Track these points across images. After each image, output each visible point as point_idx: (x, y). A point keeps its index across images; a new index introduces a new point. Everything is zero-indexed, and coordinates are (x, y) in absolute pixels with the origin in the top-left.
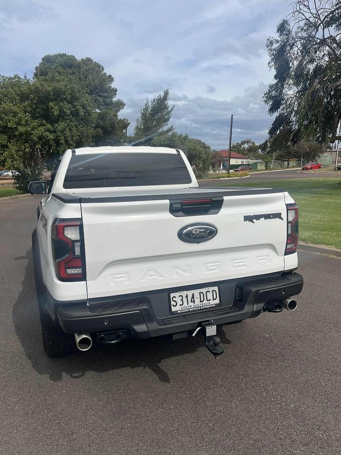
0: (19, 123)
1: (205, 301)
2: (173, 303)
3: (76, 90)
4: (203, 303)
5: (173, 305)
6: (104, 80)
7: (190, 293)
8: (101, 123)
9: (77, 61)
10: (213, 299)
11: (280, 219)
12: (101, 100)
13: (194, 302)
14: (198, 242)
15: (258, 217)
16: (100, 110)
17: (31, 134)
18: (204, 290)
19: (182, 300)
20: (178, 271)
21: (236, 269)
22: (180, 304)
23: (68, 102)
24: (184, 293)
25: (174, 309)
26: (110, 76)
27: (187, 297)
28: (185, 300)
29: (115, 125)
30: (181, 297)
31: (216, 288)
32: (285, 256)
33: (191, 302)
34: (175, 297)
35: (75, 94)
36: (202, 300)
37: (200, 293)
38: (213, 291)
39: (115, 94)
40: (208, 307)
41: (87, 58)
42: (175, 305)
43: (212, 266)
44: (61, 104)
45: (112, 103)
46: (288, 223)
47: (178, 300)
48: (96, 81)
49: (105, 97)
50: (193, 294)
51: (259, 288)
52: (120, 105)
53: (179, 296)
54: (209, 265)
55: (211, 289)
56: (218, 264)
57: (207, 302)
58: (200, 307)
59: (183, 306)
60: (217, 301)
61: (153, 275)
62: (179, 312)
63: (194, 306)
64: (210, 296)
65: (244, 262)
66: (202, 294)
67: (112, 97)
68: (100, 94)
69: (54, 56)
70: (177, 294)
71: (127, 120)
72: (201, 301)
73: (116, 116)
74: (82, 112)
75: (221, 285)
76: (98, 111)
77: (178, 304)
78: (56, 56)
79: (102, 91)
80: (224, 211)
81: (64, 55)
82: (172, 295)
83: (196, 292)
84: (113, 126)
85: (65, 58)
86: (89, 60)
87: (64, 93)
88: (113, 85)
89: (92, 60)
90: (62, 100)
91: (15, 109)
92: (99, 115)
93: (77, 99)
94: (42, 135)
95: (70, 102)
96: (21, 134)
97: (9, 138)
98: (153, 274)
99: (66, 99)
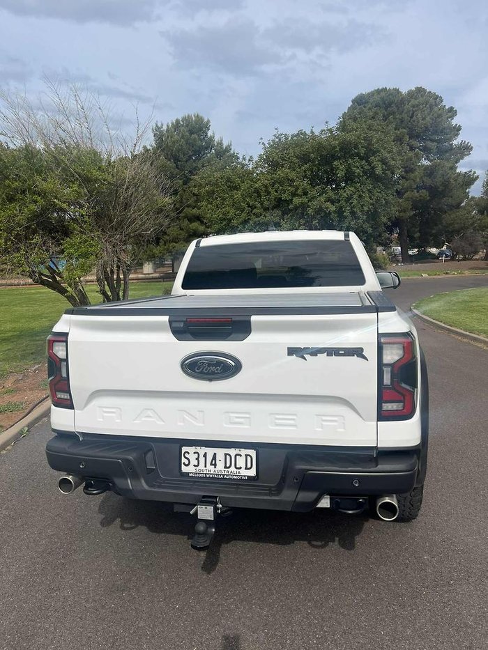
0: (294, 194)
1: (233, 468)
2: (184, 460)
3: (375, 140)
4: (230, 470)
5: (184, 463)
6: (440, 116)
7: (210, 452)
8: (428, 181)
9: (401, 95)
10: (246, 468)
11: (361, 359)
12: (433, 145)
13: (215, 465)
14: (210, 380)
15: (315, 352)
16: (431, 161)
17: (309, 206)
18: (233, 452)
19: (198, 459)
20: (185, 416)
21: (277, 428)
22: (194, 463)
23: (361, 158)
24: (202, 450)
25: (184, 469)
26: (451, 108)
27: (205, 456)
28: (202, 459)
29: (449, 182)
30: (197, 455)
31: (253, 453)
32: (379, 422)
33: (211, 464)
34: (188, 453)
35: (373, 145)
36: (228, 465)
37: (226, 455)
38: (246, 456)
39: (457, 135)
40: (235, 477)
41: (417, 88)
42: (187, 463)
43: (237, 417)
44: (350, 161)
45: (451, 148)
46: (380, 365)
47: (192, 457)
48: (428, 119)
49: (439, 141)
50: (215, 454)
51: (308, 467)
52: (465, 149)
53: (195, 453)
54: (232, 415)
55: (244, 452)
56: (248, 416)
57: (235, 470)
58: (224, 475)
59: (198, 468)
60: (252, 472)
61: (150, 417)
62: (190, 475)
63: (215, 471)
64: (241, 462)
65: (294, 419)
66: (228, 457)
67: (450, 139)
68: (432, 137)
69: (369, 94)
70: (191, 450)
71: (475, 173)
72: (225, 467)
73: (453, 168)
74: (379, 171)
75: (261, 450)
76: (426, 163)
77: (192, 463)
78: (372, 94)
79: (435, 132)
80: (253, 338)
81: (384, 90)
82: (184, 449)
83: (220, 452)
84: (446, 185)
85: (383, 94)
86: (420, 91)
87: (356, 147)
88: (455, 121)
89: (424, 90)
90: (352, 156)
91: (292, 175)
92: (425, 170)
93: (374, 153)
94: (320, 206)
95: (365, 158)
96: (296, 208)
97: (283, 214)
98: (151, 415)
99: (358, 155)
